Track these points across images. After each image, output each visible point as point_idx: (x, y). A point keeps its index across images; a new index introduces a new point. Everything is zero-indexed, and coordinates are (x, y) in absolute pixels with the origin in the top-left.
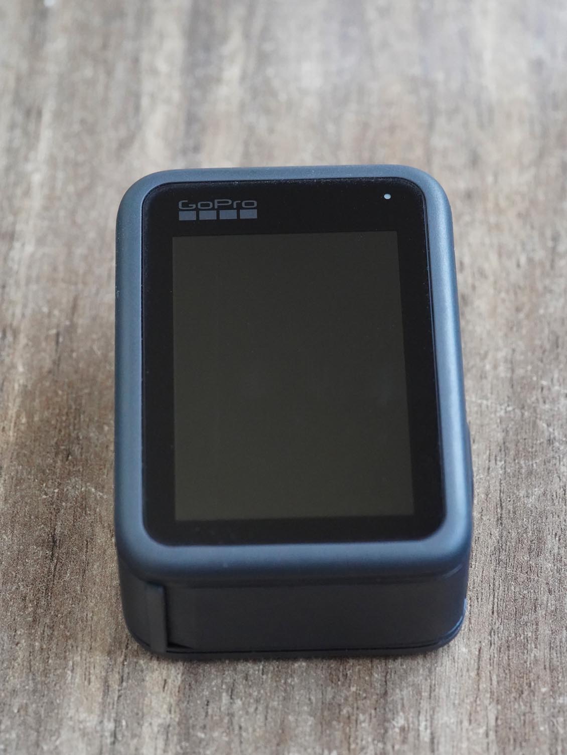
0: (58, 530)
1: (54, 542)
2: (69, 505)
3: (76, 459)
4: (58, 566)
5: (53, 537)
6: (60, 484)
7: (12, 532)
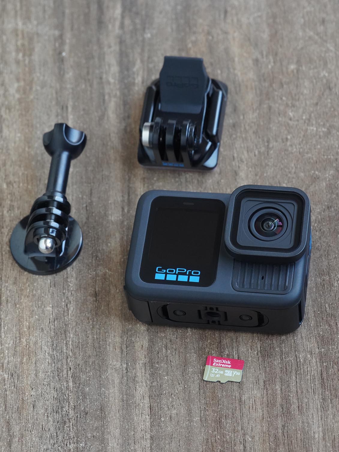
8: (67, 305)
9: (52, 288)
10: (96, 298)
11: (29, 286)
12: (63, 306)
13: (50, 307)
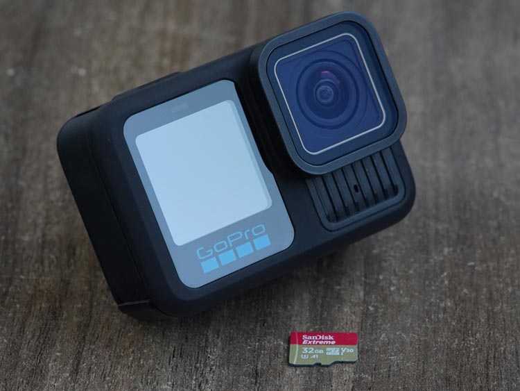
0: (259, 367)
1: (257, 374)
2: (266, 352)
3: (270, 325)
4: (260, 388)
5: (256, 371)
6: (259, 340)
7: (228, 368)
8: (200, 385)
9: (175, 359)
10: (256, 379)
11: (133, 352)
12: (193, 386)
13: (168, 385)
